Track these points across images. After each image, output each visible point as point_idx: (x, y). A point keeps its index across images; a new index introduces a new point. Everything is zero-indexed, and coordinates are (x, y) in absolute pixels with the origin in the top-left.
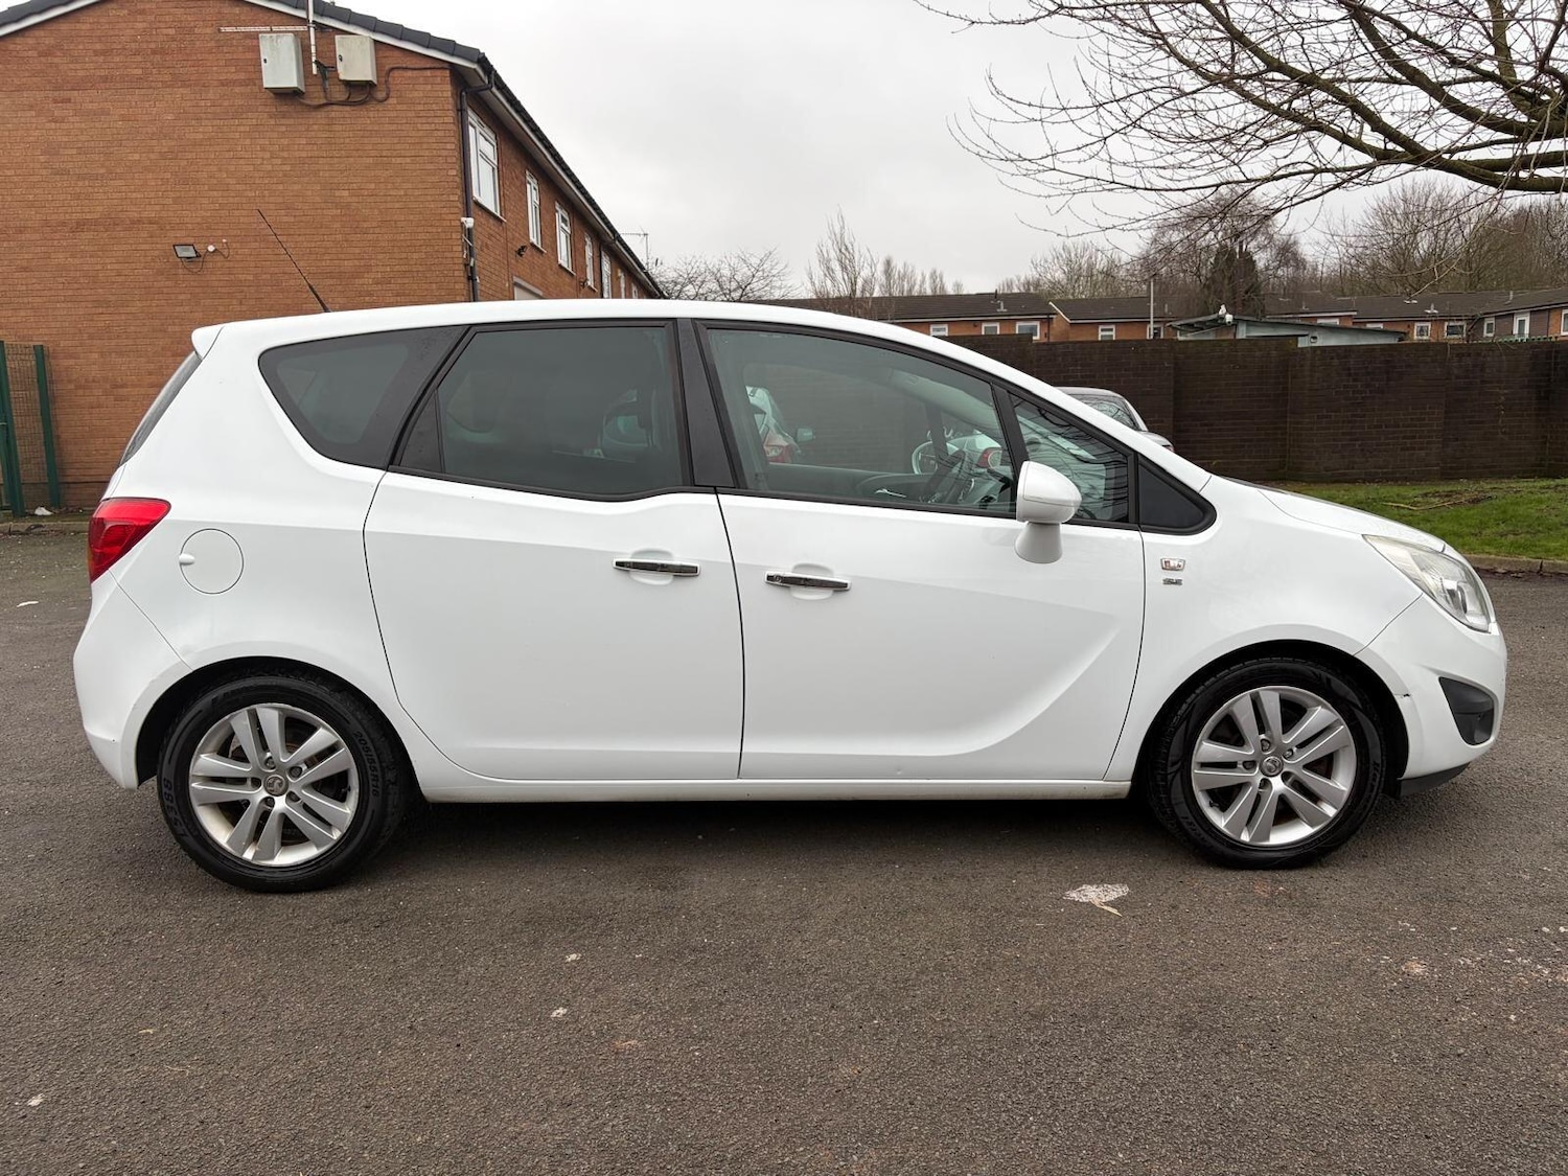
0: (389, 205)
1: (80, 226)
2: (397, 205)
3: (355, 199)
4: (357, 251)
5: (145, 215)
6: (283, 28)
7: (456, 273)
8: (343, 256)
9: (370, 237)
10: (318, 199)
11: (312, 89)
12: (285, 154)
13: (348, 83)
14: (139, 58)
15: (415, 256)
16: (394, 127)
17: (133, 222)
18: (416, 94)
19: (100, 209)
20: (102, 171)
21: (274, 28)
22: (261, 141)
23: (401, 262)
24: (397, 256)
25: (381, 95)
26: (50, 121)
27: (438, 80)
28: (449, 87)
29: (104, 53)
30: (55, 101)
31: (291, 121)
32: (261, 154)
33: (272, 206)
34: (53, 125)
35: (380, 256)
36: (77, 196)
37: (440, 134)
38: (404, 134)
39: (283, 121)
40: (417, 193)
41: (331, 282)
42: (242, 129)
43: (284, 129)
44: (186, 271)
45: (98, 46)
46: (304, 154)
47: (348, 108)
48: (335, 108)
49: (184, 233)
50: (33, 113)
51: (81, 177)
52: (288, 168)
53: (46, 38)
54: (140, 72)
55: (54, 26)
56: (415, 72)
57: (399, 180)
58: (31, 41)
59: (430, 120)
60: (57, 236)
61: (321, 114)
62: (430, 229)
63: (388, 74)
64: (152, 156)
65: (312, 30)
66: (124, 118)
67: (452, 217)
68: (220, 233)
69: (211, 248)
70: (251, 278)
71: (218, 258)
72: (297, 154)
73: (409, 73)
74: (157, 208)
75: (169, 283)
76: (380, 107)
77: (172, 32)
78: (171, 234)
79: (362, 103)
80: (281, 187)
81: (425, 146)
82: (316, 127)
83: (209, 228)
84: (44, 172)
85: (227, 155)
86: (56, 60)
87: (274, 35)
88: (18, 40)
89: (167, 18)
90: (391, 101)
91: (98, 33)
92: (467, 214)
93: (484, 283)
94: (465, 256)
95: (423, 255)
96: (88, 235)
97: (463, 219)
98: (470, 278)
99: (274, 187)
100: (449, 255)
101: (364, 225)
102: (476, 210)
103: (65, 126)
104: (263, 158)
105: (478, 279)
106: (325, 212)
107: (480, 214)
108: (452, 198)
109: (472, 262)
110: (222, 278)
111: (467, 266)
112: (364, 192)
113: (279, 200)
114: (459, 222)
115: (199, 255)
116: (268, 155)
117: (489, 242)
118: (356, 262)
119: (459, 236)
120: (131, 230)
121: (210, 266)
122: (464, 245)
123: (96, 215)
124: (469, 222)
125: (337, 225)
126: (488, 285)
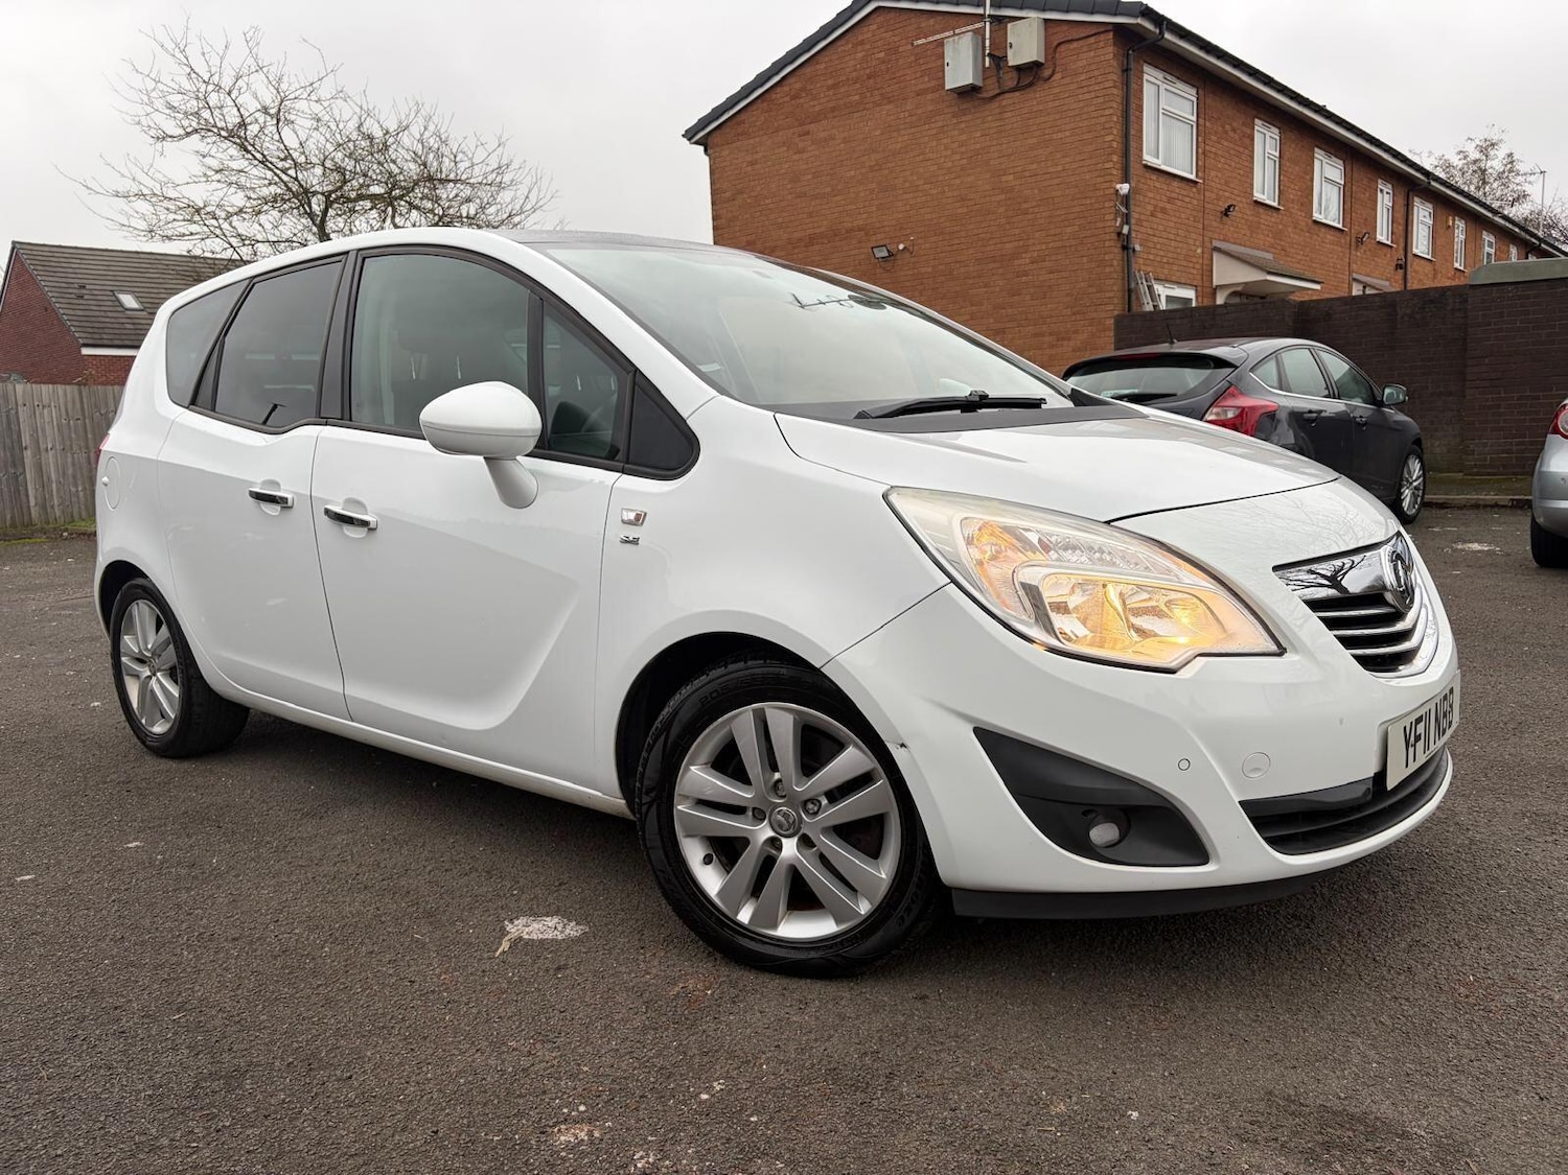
0: (1046, 183)
2: (1055, 181)
3: (1019, 182)
4: (1017, 231)
5: (856, 223)
6: (964, 29)
7: (1107, 244)
8: (1005, 240)
9: (1030, 216)
10: (987, 187)
11: (989, 82)
12: (963, 149)
13: (1019, 68)
14: (858, 85)
15: (1069, 230)
16: (1057, 103)
17: (847, 232)
18: (1080, 64)
19: (825, 223)
20: (828, 190)
21: (957, 31)
22: (945, 141)
23: (1056, 238)
24: (1052, 232)
25: (1047, 73)
26: (795, 153)
27: (1102, 44)
28: (1111, 49)
29: (835, 86)
30: (800, 136)
31: (969, 117)
32: (944, 153)
33: (950, 200)
34: (797, 157)
35: (1037, 235)
36: (810, 215)
37: (1101, 100)
38: (1065, 108)
39: (964, 119)
40: (1074, 166)
41: (996, 265)
42: (929, 133)
43: (963, 125)
44: (882, 271)
45: (830, 82)
46: (978, 146)
47: (1017, 94)
48: (1007, 95)
49: (883, 236)
50: (785, 148)
51: (814, 197)
52: (965, 161)
53: (795, 84)
54: (857, 97)
55: (801, 71)
56: (1080, 42)
57: (1058, 155)
58: (786, 89)
59: (1091, 88)
60: (796, 251)
61: (995, 105)
62: (1084, 202)
63: (1055, 51)
64: (864, 170)
65: (988, 24)
66: (845, 141)
67: (1107, 185)
68: (909, 231)
69: (901, 247)
70: (930, 269)
71: (907, 255)
72: (973, 147)
73: (1075, 45)
74: (864, 216)
76: (1046, 86)
77: (882, 55)
78: (874, 238)
79: (1030, 85)
80: (957, 181)
81: (1084, 116)
82: (990, 118)
83: (901, 228)
84: (789, 197)
85: (917, 159)
86: (802, 100)
87: (956, 38)
88: (779, 89)
89: (880, 43)
90: (1057, 76)
91: (830, 70)
92: (1126, 180)
93: (1153, 251)
94: (1118, 224)
95: (1077, 228)
96: (817, 247)
97: (1118, 186)
98: (1125, 248)
99: (952, 182)
100: (1101, 225)
101: (1025, 206)
102: (1147, 175)
103: (805, 156)
104: (946, 157)
105: (1138, 248)
106: (993, 199)
107: (1154, 177)
108: (1107, 165)
109: (1125, 230)
110: (907, 273)
111: (1119, 234)
112: (1027, 174)
113: (955, 193)
114: (1112, 191)
115: (891, 254)
116: (949, 152)
117: (1168, 206)
118: (1016, 244)
119: (1112, 204)
120: (846, 238)
121: (900, 262)
122: (1117, 212)
123: (823, 229)
124: (1124, 188)
125: (1002, 210)
126: (1162, 253)
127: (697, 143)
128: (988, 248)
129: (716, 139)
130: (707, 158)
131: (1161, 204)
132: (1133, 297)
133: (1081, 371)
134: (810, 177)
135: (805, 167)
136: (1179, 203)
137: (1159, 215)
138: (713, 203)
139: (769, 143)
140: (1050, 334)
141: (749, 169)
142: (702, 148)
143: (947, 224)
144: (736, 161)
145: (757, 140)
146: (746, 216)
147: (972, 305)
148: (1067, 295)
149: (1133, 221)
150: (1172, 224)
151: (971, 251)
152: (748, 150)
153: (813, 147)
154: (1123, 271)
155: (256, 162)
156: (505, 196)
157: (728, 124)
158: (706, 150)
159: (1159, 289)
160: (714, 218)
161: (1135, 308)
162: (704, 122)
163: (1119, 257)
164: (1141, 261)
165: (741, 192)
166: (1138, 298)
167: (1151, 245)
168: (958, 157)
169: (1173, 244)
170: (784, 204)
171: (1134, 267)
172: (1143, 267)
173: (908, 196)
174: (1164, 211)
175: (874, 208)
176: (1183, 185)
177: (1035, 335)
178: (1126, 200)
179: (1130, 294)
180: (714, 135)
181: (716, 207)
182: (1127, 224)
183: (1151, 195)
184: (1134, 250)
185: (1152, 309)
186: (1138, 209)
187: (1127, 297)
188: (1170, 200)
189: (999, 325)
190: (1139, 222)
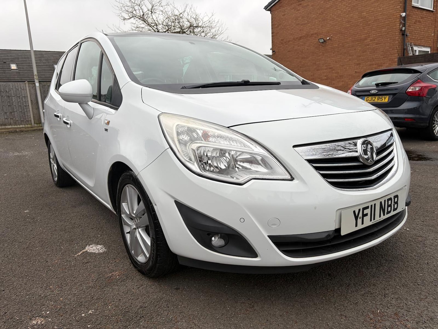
0: (377, 14)
1: (301, 38)
2: (380, 14)
3: (367, 15)
4: (366, 31)
5: (314, 32)
7: (397, 33)
8: (362, 34)
9: (371, 26)
10: (357, 17)
12: (350, 5)
15: (384, 30)
17: (312, 35)
19: (305, 32)
20: (306, 22)
22: (344, 3)
23: (379, 33)
24: (378, 31)
26: (297, 11)
30: (298, 5)
33: (344, 22)
34: (297, 12)
35: (373, 32)
36: (300, 30)
41: (358, 43)
44: (322, 46)
46: (355, 4)
49: (322, 35)
50: (294, 10)
51: (302, 25)
52: (350, 9)
57: (381, 5)
60: (296, 42)
62: (389, 20)
64: (317, 15)
66: (312, 6)
67: (397, 14)
68: (331, 33)
69: (328, 38)
70: (337, 45)
71: (330, 41)
72: (353, 4)
74: (317, 29)
75: (318, 51)
78: (320, 36)
80: (347, 16)
83: (328, 33)
84: (294, 25)
85: (335, 10)
92: (404, 11)
93: (414, 35)
94: (401, 27)
95: (386, 29)
96: (302, 40)
97: (402, 14)
98: (403, 35)
99: (346, 16)
100: (394, 27)
101: (369, 22)
102: (413, 10)
103: (299, 12)
104: (344, 8)
105: (408, 34)
106: (359, 21)
107: (416, 10)
108: (398, 7)
109: (403, 29)
110: (330, 47)
111: (401, 30)
112: (370, 12)
113: (347, 20)
114: (399, 16)
115: (325, 41)
116: (345, 7)
117: (421, 20)
118: (366, 35)
119: (399, 20)
120: (311, 37)
121: (327, 43)
122: (401, 22)
123: (304, 34)
124: (404, 14)
125: (361, 24)
126: (418, 36)
127: (268, 10)
128: (356, 37)
129: (273, 9)
130: (271, 15)
131: (418, 19)
132: (405, 51)
133: (368, 75)
134: (301, 18)
135: (299, 15)
136: (426, 19)
137: (417, 23)
138: (272, 29)
139: (289, 8)
140: (375, 64)
141: (283, 17)
142: (270, 12)
143: (343, 30)
144: (279, 15)
145: (286, 8)
146: (281, 32)
147: (350, 56)
148: (382, 51)
149: (407, 26)
150: (422, 26)
151: (350, 38)
152: (282, 12)
153: (302, 9)
154: (402, 42)
155: (147, 25)
156: (213, 31)
157: (277, 3)
158: (271, 13)
159: (415, 48)
160: (272, 33)
161: (406, 55)
162: (270, 4)
163: (401, 38)
164: (409, 39)
165: (280, 25)
166: (407, 52)
167: (414, 33)
168: (348, 8)
169: (422, 32)
170: (293, 27)
171: (406, 41)
172: (410, 41)
173: (331, 22)
174: (419, 22)
175: (320, 27)
176: (428, 12)
177: (370, 65)
178: (404, 18)
179: (404, 50)
180: (273, 7)
181: (272, 30)
182: (404, 27)
183: (414, 16)
184: (407, 35)
185: (412, 55)
186: (409, 22)
187: (403, 51)
188: (422, 18)
189: (358, 62)
190: (409, 26)
